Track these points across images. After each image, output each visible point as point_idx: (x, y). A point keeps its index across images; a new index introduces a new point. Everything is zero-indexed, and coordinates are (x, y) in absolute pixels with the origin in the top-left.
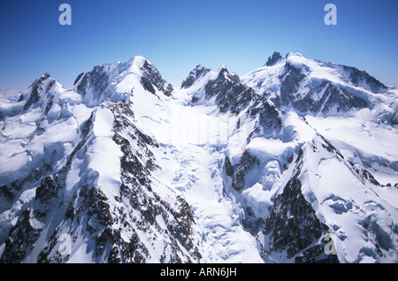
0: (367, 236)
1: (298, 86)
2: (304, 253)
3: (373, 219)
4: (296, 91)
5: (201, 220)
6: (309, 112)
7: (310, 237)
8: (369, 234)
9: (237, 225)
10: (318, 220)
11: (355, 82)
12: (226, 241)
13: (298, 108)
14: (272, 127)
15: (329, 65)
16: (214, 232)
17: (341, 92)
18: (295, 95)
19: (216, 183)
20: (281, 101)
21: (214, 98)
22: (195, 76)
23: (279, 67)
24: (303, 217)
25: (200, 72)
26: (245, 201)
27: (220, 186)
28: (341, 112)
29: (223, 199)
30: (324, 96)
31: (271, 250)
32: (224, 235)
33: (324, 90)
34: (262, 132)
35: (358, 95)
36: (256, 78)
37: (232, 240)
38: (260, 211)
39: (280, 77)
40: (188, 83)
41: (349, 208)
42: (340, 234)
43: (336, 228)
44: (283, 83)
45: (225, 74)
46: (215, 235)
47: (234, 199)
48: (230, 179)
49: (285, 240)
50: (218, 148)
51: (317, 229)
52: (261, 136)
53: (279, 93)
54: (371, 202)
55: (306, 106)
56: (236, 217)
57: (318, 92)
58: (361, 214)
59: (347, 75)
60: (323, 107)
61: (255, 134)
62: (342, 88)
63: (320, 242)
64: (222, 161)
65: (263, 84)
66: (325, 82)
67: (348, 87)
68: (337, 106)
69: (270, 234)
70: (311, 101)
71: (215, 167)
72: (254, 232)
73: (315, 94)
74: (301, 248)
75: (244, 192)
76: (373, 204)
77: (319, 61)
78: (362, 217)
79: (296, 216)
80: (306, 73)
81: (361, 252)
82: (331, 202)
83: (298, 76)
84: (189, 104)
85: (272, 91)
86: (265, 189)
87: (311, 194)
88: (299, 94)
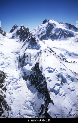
0: (58, 79)
1: (52, 30)
2: (39, 86)
3: (61, 74)
4: (51, 32)
5: (9, 77)
6: (55, 39)
7: (40, 81)
8: (59, 79)
9: (21, 78)
10: (43, 76)
11: (70, 29)
12: (16, 83)
13: (52, 38)
14: (34, 45)
15: (62, 23)
16: (13, 81)
17: (65, 32)
18: (51, 33)
19: (16, 65)
20: (46, 36)
21: (19, 36)
22: (14, 29)
23: (46, 24)
24: (39, 75)
25: (15, 27)
26: (24, 70)
27: (17, 65)
28: (65, 39)
29: (18, 70)
30: (60, 34)
31: (30, 86)
32: (16, 81)
33: (60, 32)
34: (30, 47)
35: (70, 33)
36: (39, 28)
37: (18, 83)
38: (28, 73)
39: (46, 28)
40: (11, 31)
41: (53, 71)
42: (49, 80)
43: (48, 78)
44: (47, 30)
45: (23, 27)
46: (13, 82)
47: (21, 69)
48: (20, 63)
49: (34, 82)
50: (17, 53)
51: (42, 79)
52: (30, 48)
53: (46, 33)
54: (62, 68)
55: (54, 37)
56: (21, 75)
57: (58, 32)
58: (57, 73)
59: (67, 26)
60: (59, 37)
61: (28, 48)
62: (65, 31)
63: (43, 83)
64: (18, 57)
65: (41, 30)
66: (60, 29)
67: (67, 30)
68: (64, 36)
69: (30, 80)
70: (56, 35)
71: (16, 59)
72: (26, 80)
73: (57, 33)
74: (38, 85)
75: (24, 67)
76: (62, 69)
77: (59, 22)
78: (58, 73)
79: (37, 75)
80: (54, 26)
81: (55, 85)
82: (48, 69)
83: (52, 27)
84: (11, 39)
85: (44, 33)
86: (30, 66)
87: (41, 67)
88: (52, 33)
